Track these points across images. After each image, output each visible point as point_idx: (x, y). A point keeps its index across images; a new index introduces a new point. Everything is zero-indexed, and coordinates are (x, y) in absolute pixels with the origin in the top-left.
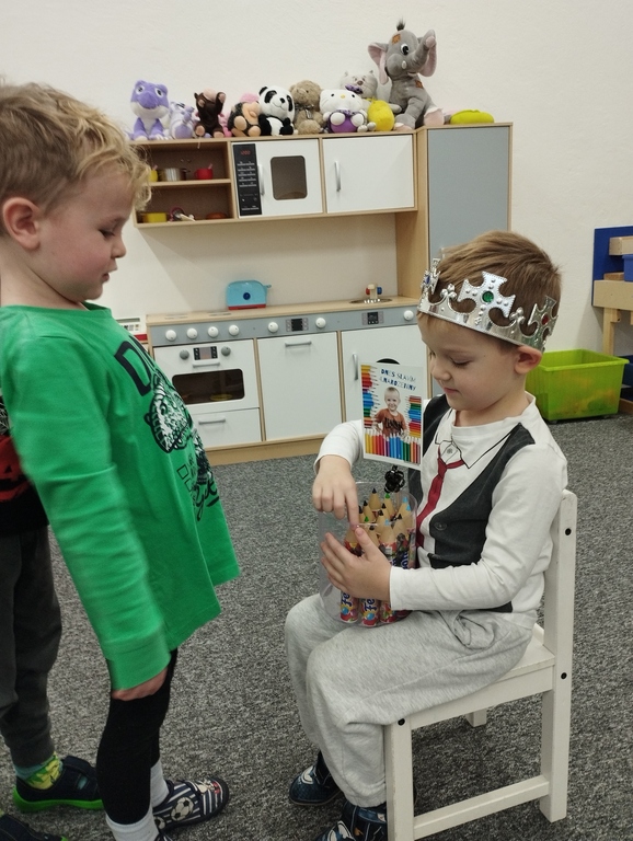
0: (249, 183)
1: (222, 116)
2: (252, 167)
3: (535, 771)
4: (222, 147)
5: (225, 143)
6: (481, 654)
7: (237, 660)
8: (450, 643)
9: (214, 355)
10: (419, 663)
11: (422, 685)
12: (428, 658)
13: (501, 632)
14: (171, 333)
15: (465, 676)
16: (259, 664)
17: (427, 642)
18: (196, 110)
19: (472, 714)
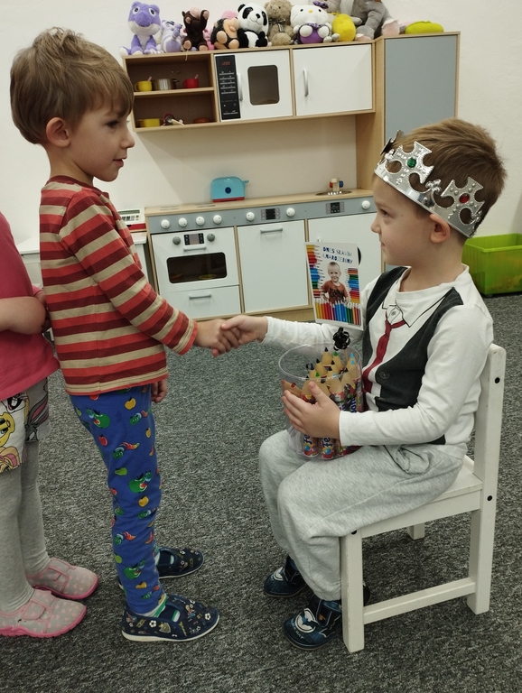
0: (229, 90)
1: (206, 31)
2: (232, 76)
3: (465, 574)
4: (207, 58)
5: (210, 55)
6: (419, 478)
7: (222, 486)
8: (391, 470)
9: (201, 241)
10: (367, 486)
11: (371, 504)
12: (374, 483)
13: (435, 460)
14: (165, 222)
15: (405, 496)
16: (240, 489)
17: (373, 471)
18: (184, 27)
19: (412, 527)
